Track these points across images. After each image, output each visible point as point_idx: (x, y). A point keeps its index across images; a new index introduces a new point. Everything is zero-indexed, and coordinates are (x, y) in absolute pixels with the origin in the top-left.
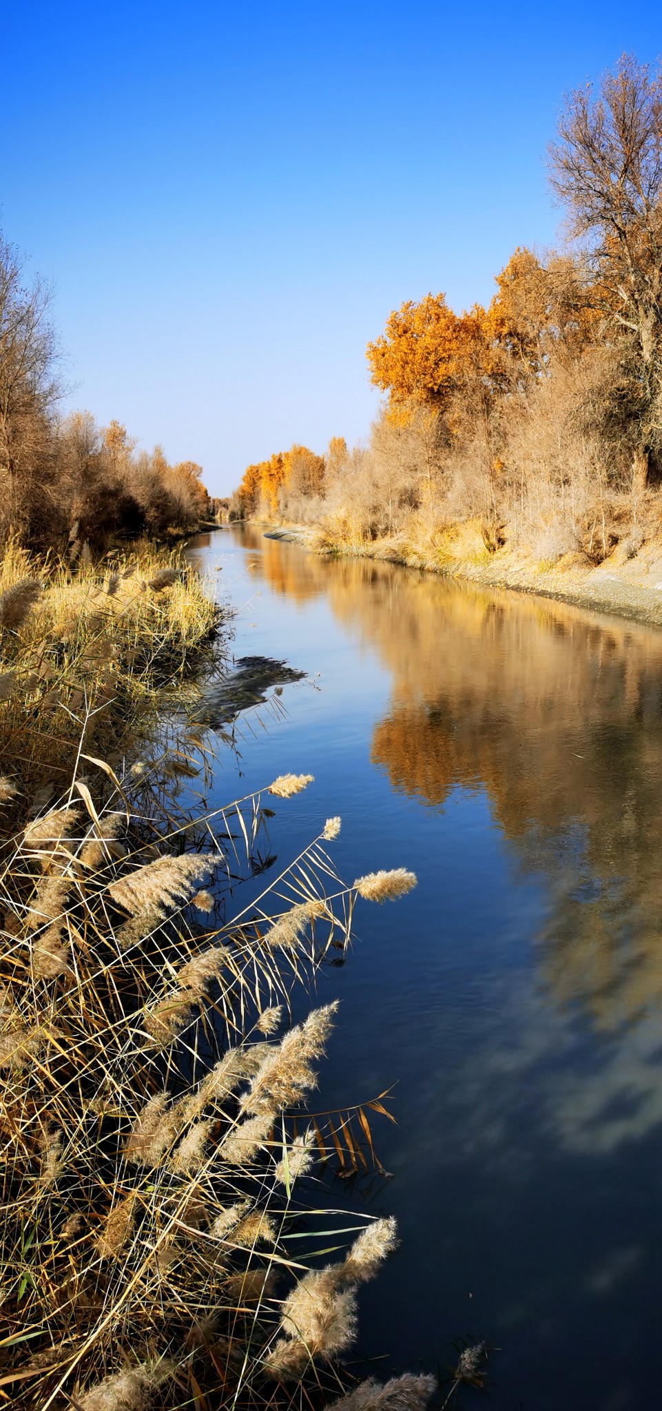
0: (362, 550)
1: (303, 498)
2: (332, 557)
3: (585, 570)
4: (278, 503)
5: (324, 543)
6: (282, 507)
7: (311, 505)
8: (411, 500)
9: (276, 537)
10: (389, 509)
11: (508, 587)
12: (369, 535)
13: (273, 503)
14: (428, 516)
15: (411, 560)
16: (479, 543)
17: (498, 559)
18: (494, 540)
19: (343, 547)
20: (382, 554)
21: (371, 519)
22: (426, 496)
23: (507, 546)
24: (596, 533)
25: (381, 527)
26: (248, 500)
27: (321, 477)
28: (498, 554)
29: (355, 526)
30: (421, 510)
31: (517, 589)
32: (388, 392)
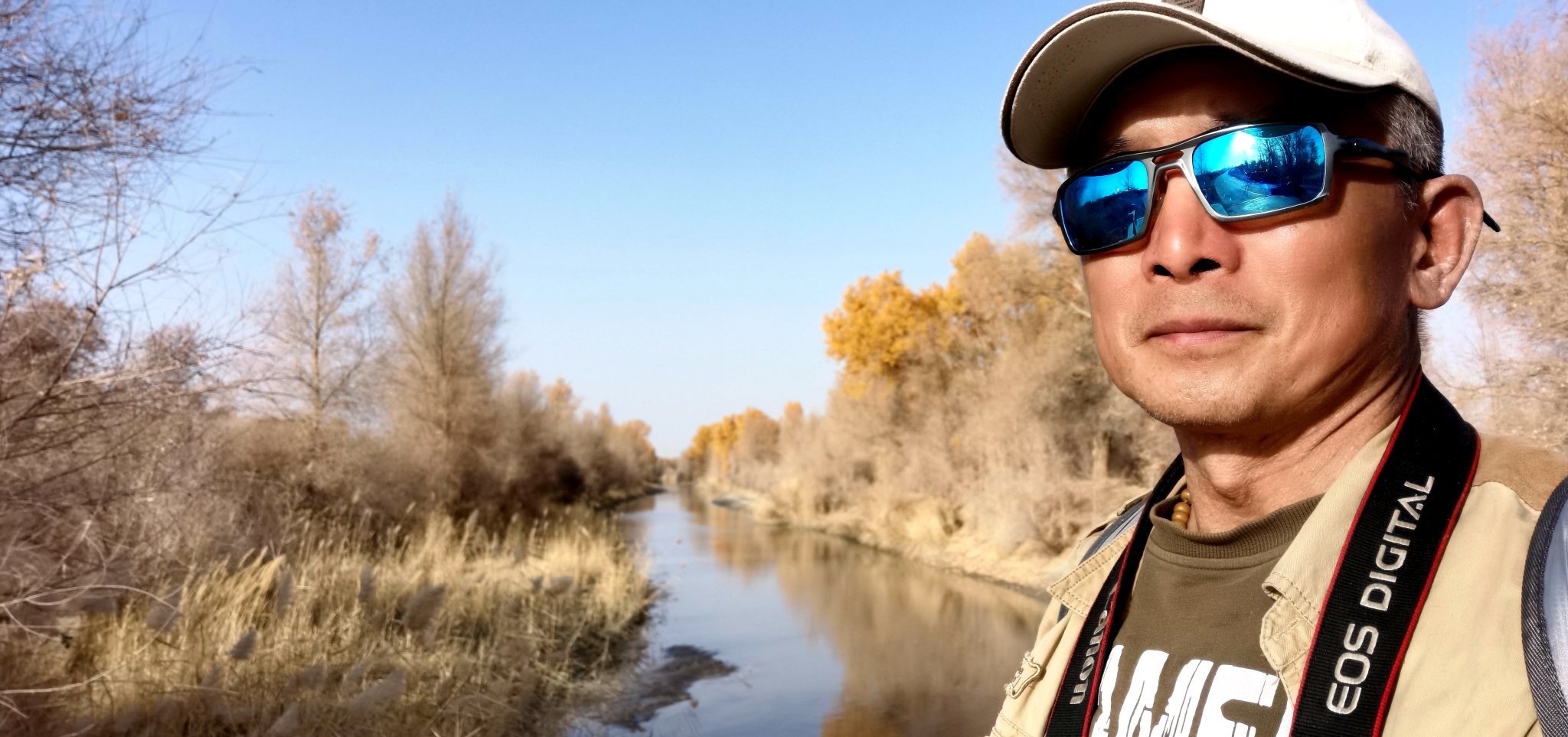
0: (814, 523)
1: (756, 463)
2: (781, 529)
3: (1044, 560)
4: (729, 467)
5: (773, 514)
6: (732, 470)
7: (763, 471)
8: (866, 473)
9: (723, 503)
10: (843, 482)
11: (965, 574)
12: (822, 508)
13: (724, 466)
14: (884, 491)
15: (865, 538)
16: (935, 524)
17: (956, 542)
18: (951, 522)
19: (794, 519)
20: (834, 529)
21: (824, 490)
22: (882, 471)
23: (964, 530)
24: (1056, 521)
25: (835, 500)
26: (698, 462)
27: (776, 441)
28: (955, 537)
29: (807, 498)
30: (877, 485)
31: (975, 576)
32: (843, 363)
